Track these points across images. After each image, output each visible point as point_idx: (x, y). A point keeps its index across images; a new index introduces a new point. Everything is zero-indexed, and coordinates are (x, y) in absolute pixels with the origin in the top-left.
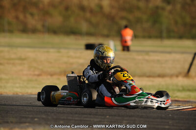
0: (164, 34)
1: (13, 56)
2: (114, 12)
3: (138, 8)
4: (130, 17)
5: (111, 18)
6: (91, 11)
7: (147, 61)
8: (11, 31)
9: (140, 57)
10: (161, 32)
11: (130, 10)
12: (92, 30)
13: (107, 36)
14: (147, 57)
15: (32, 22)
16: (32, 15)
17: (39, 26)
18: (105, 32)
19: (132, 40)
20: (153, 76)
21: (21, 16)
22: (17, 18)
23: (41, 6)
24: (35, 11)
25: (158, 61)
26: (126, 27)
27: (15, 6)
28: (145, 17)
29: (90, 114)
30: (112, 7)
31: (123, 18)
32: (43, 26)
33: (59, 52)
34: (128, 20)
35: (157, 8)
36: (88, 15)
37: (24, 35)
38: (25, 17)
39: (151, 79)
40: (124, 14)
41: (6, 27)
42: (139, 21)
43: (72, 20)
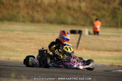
0: (119, 25)
1: (25, 37)
2: (88, 10)
3: (103, 8)
4: (99, 14)
5: (86, 14)
6: (74, 10)
7: (109, 41)
8: (24, 22)
9: (104, 39)
10: (117, 24)
11: (98, 9)
12: (75, 22)
13: (84, 26)
14: (108, 39)
15: (37, 16)
16: (37, 11)
17: (42, 19)
18: (83, 23)
19: (100, 28)
20: (112, 51)
21: (31, 12)
22: (28, 13)
23: (43, 6)
24: (39, 9)
25: (115, 41)
26: (96, 20)
27: (27, 6)
28: (107, 14)
29: (73, 74)
30: (87, 7)
31: (94, 14)
32: (44, 19)
33: (54, 35)
34: (97, 16)
35: (115, 8)
36: (72, 12)
37: (32, 24)
38: (33, 13)
39: (111, 52)
40: (95, 12)
41: (21, 19)
42: (103, 16)
43: (62, 15)
